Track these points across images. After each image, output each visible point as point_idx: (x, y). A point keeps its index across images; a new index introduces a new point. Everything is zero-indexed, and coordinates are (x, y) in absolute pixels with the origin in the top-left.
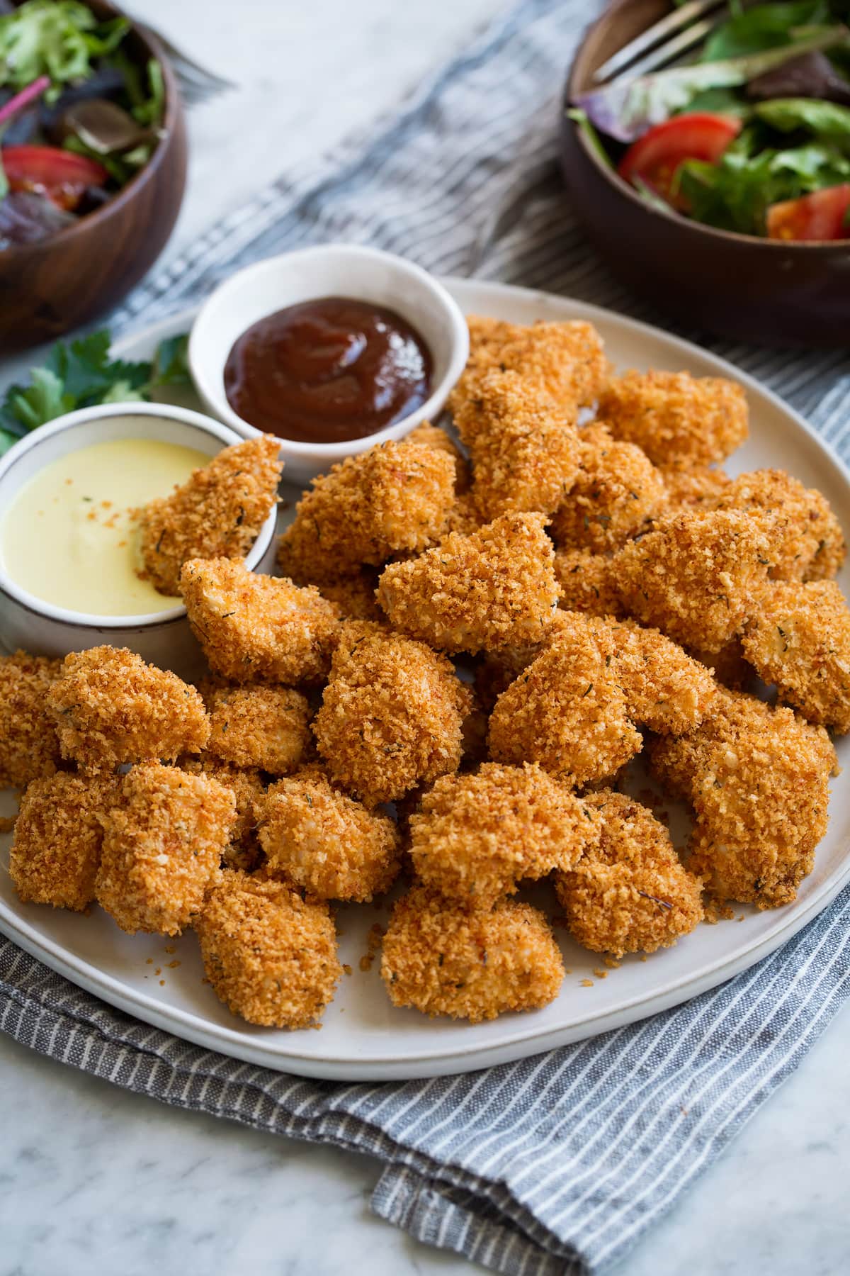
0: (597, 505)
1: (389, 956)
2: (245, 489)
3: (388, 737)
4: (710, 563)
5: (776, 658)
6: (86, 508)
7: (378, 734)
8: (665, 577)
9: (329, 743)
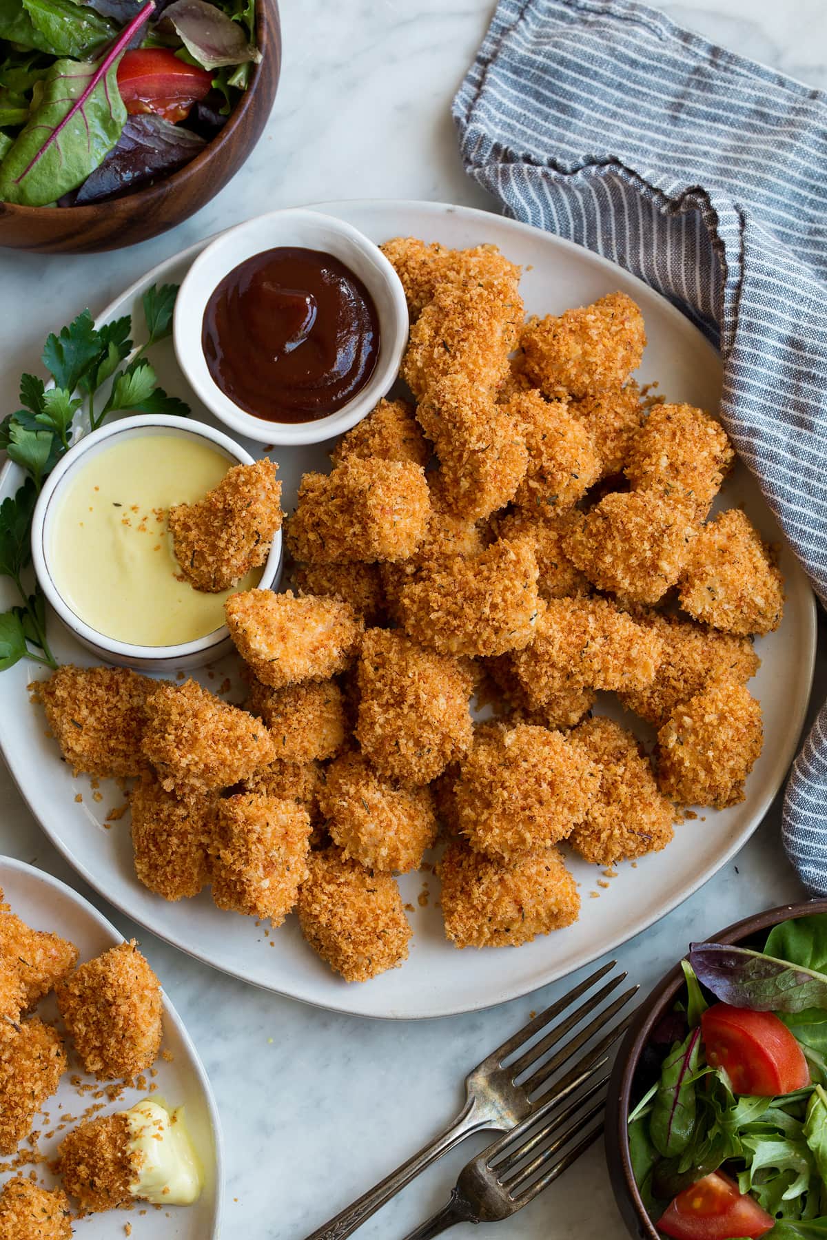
0: (545, 488)
1: (450, 923)
2: (258, 520)
3: (418, 743)
4: (649, 554)
5: (707, 608)
6: (118, 514)
7: (411, 744)
8: (613, 565)
9: (371, 749)
